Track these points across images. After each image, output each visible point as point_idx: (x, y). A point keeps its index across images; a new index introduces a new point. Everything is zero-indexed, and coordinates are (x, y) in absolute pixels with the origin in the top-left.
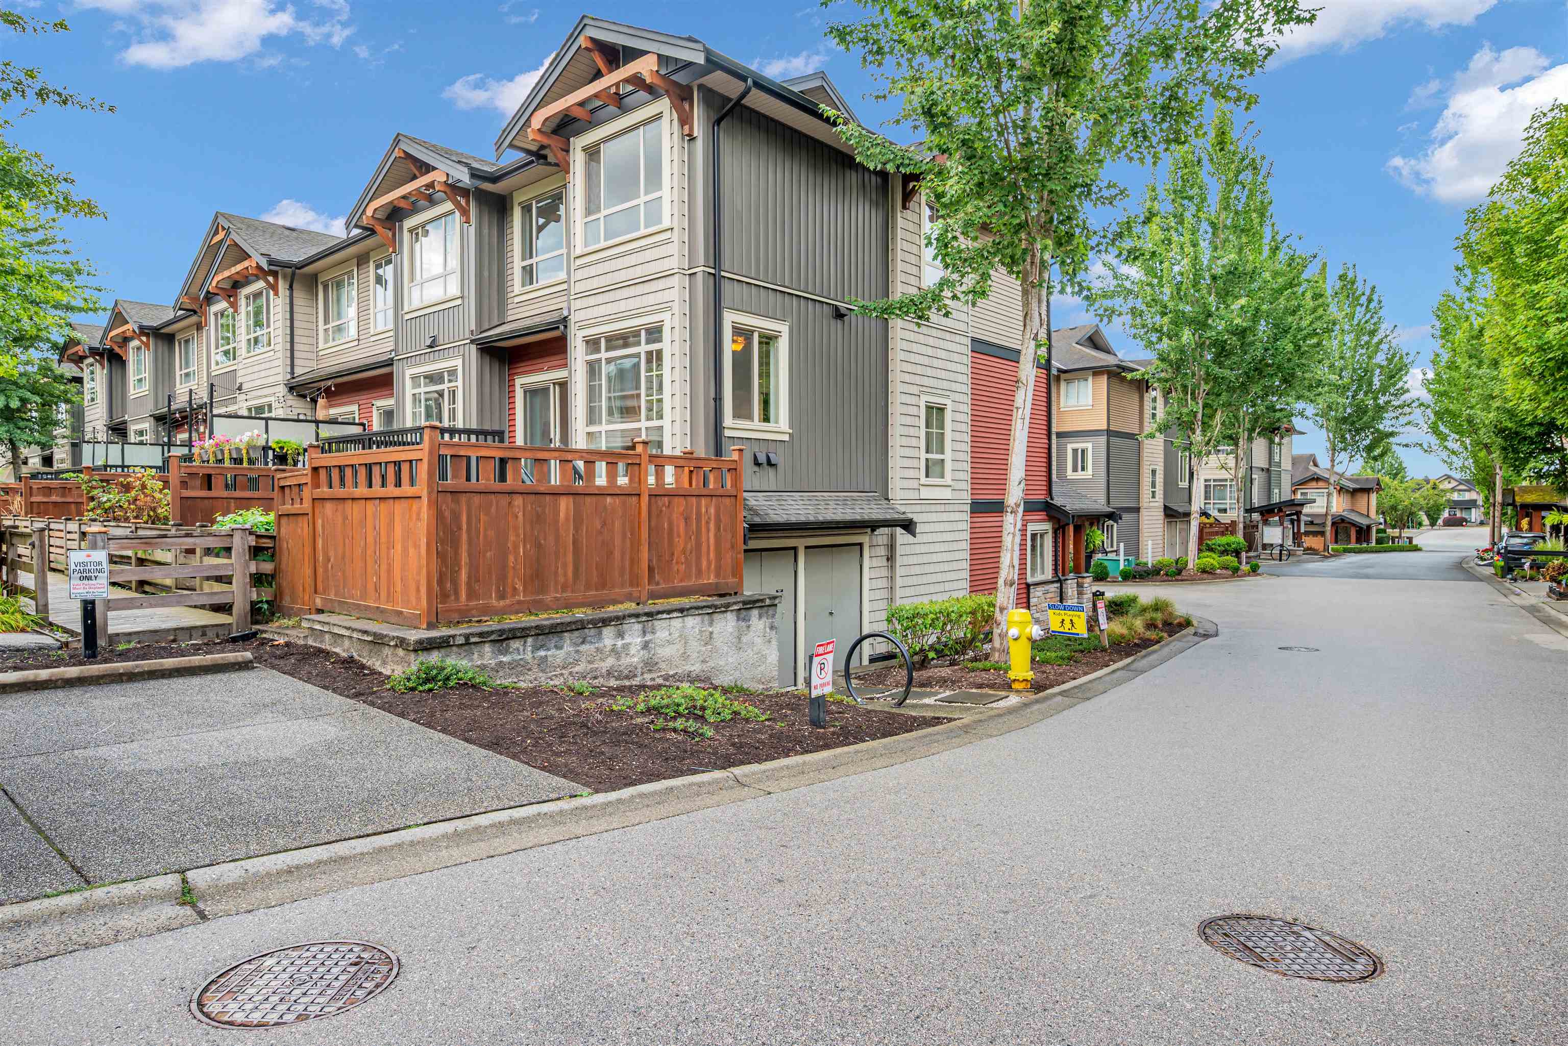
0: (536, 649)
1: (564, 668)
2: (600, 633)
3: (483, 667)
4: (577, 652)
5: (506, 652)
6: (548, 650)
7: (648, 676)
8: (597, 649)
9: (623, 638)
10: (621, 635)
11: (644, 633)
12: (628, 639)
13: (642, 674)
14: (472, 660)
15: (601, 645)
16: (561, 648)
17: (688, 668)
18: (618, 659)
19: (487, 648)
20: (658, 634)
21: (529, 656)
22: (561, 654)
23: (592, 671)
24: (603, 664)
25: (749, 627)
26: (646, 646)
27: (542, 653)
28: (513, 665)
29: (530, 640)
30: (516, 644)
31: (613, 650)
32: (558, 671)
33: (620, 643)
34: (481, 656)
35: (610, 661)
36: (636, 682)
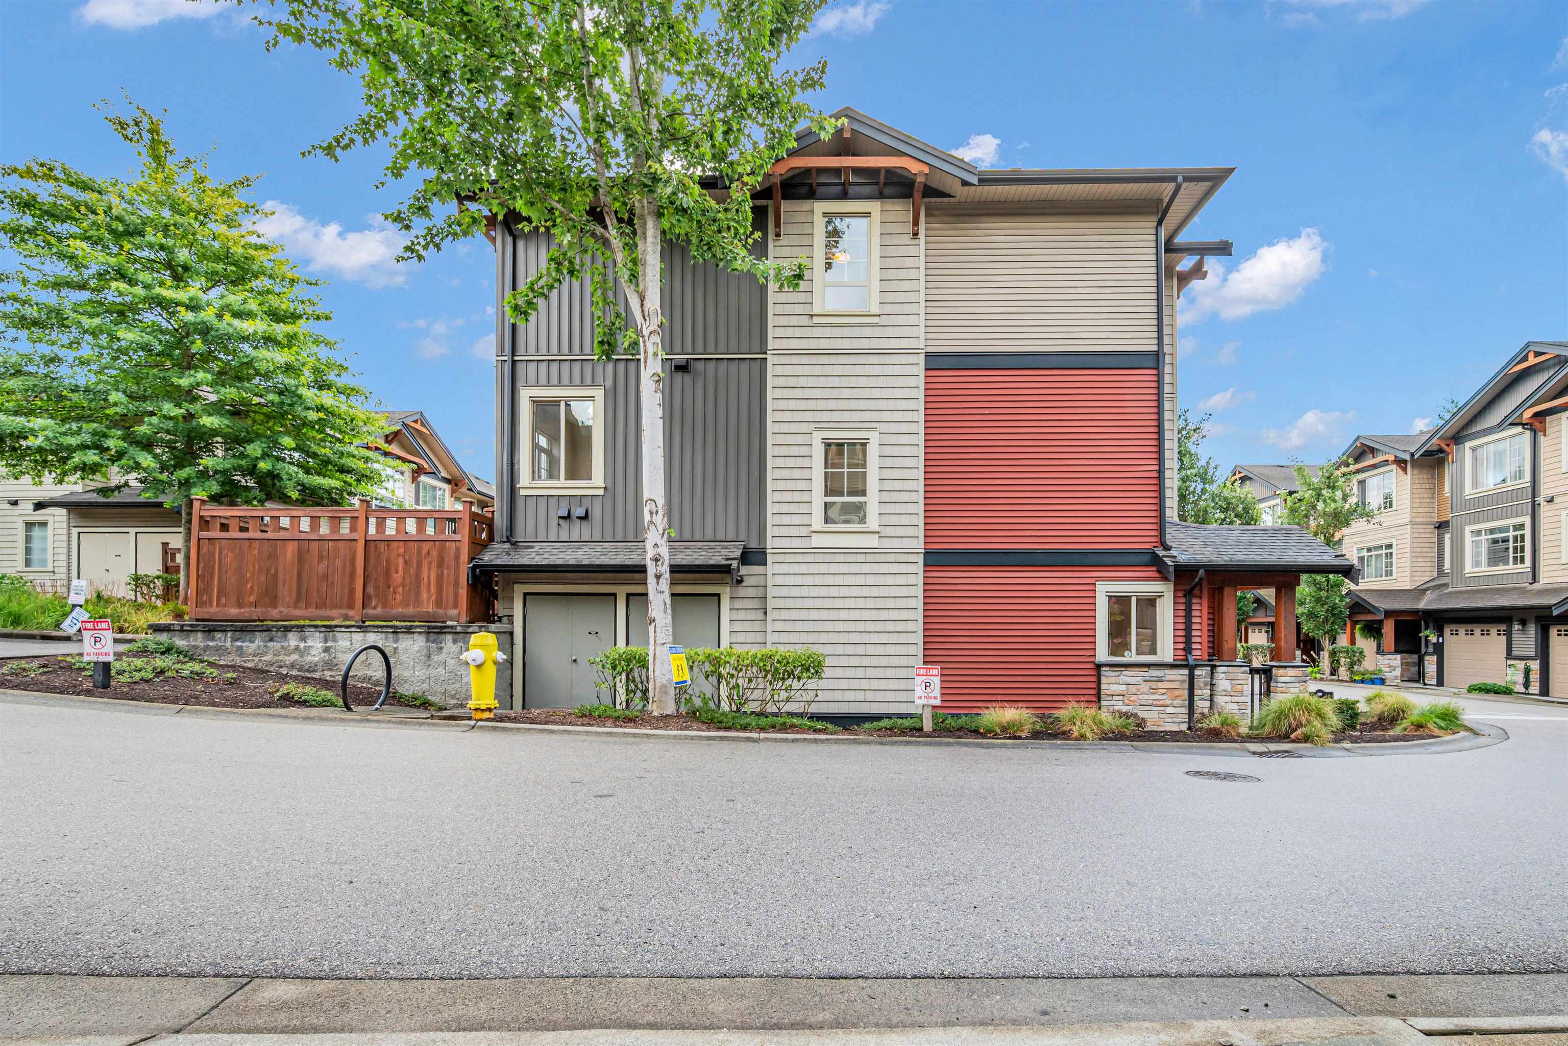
0: (235, 640)
1: (254, 656)
2: (286, 636)
3: (196, 647)
4: (266, 646)
5: (213, 639)
6: (243, 642)
7: (328, 673)
8: (282, 647)
9: (305, 642)
10: (304, 639)
11: (326, 641)
12: (310, 643)
13: (323, 670)
14: (189, 641)
15: (286, 644)
16: (253, 642)
17: (370, 673)
18: (302, 656)
19: (200, 635)
20: (340, 643)
21: (228, 644)
22: (253, 646)
23: (277, 661)
24: (287, 658)
25: (441, 648)
26: (326, 650)
27: (239, 644)
28: (217, 649)
29: (229, 634)
30: (218, 635)
31: (297, 648)
32: (250, 658)
33: (302, 645)
34: (195, 640)
35: (294, 657)
36: (317, 675)
